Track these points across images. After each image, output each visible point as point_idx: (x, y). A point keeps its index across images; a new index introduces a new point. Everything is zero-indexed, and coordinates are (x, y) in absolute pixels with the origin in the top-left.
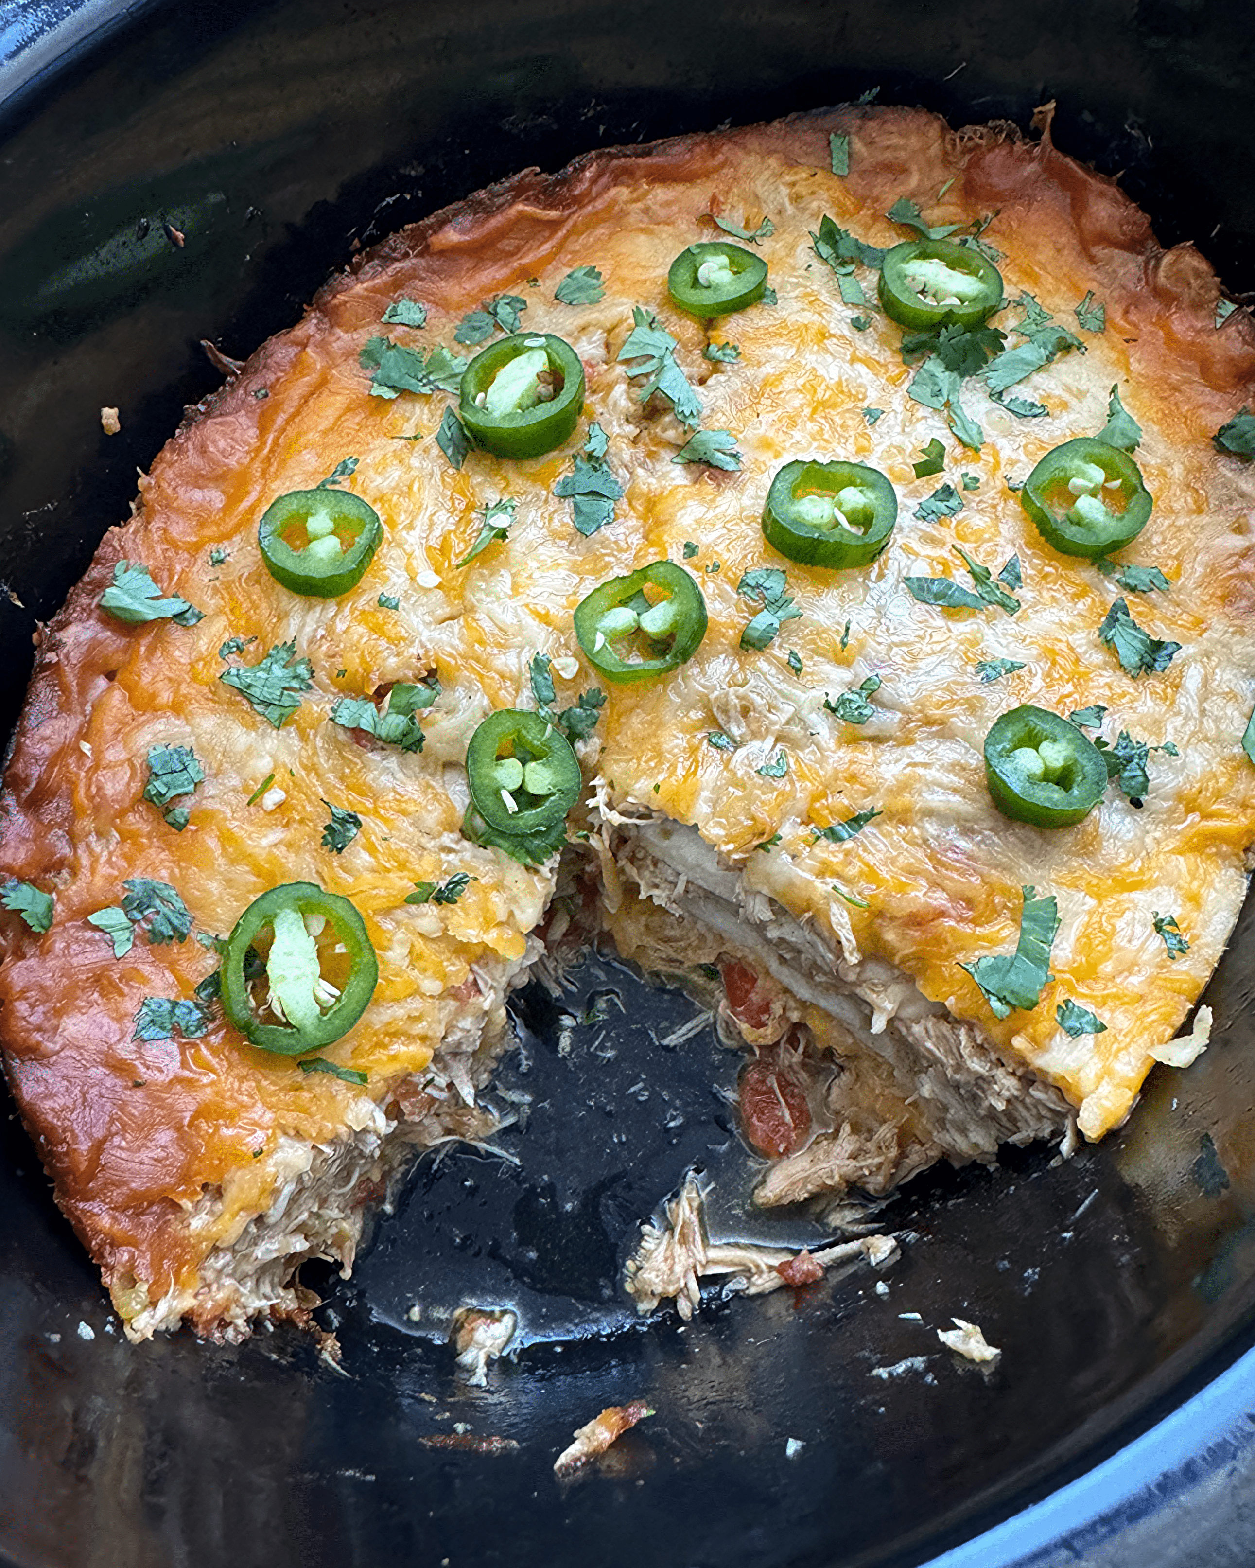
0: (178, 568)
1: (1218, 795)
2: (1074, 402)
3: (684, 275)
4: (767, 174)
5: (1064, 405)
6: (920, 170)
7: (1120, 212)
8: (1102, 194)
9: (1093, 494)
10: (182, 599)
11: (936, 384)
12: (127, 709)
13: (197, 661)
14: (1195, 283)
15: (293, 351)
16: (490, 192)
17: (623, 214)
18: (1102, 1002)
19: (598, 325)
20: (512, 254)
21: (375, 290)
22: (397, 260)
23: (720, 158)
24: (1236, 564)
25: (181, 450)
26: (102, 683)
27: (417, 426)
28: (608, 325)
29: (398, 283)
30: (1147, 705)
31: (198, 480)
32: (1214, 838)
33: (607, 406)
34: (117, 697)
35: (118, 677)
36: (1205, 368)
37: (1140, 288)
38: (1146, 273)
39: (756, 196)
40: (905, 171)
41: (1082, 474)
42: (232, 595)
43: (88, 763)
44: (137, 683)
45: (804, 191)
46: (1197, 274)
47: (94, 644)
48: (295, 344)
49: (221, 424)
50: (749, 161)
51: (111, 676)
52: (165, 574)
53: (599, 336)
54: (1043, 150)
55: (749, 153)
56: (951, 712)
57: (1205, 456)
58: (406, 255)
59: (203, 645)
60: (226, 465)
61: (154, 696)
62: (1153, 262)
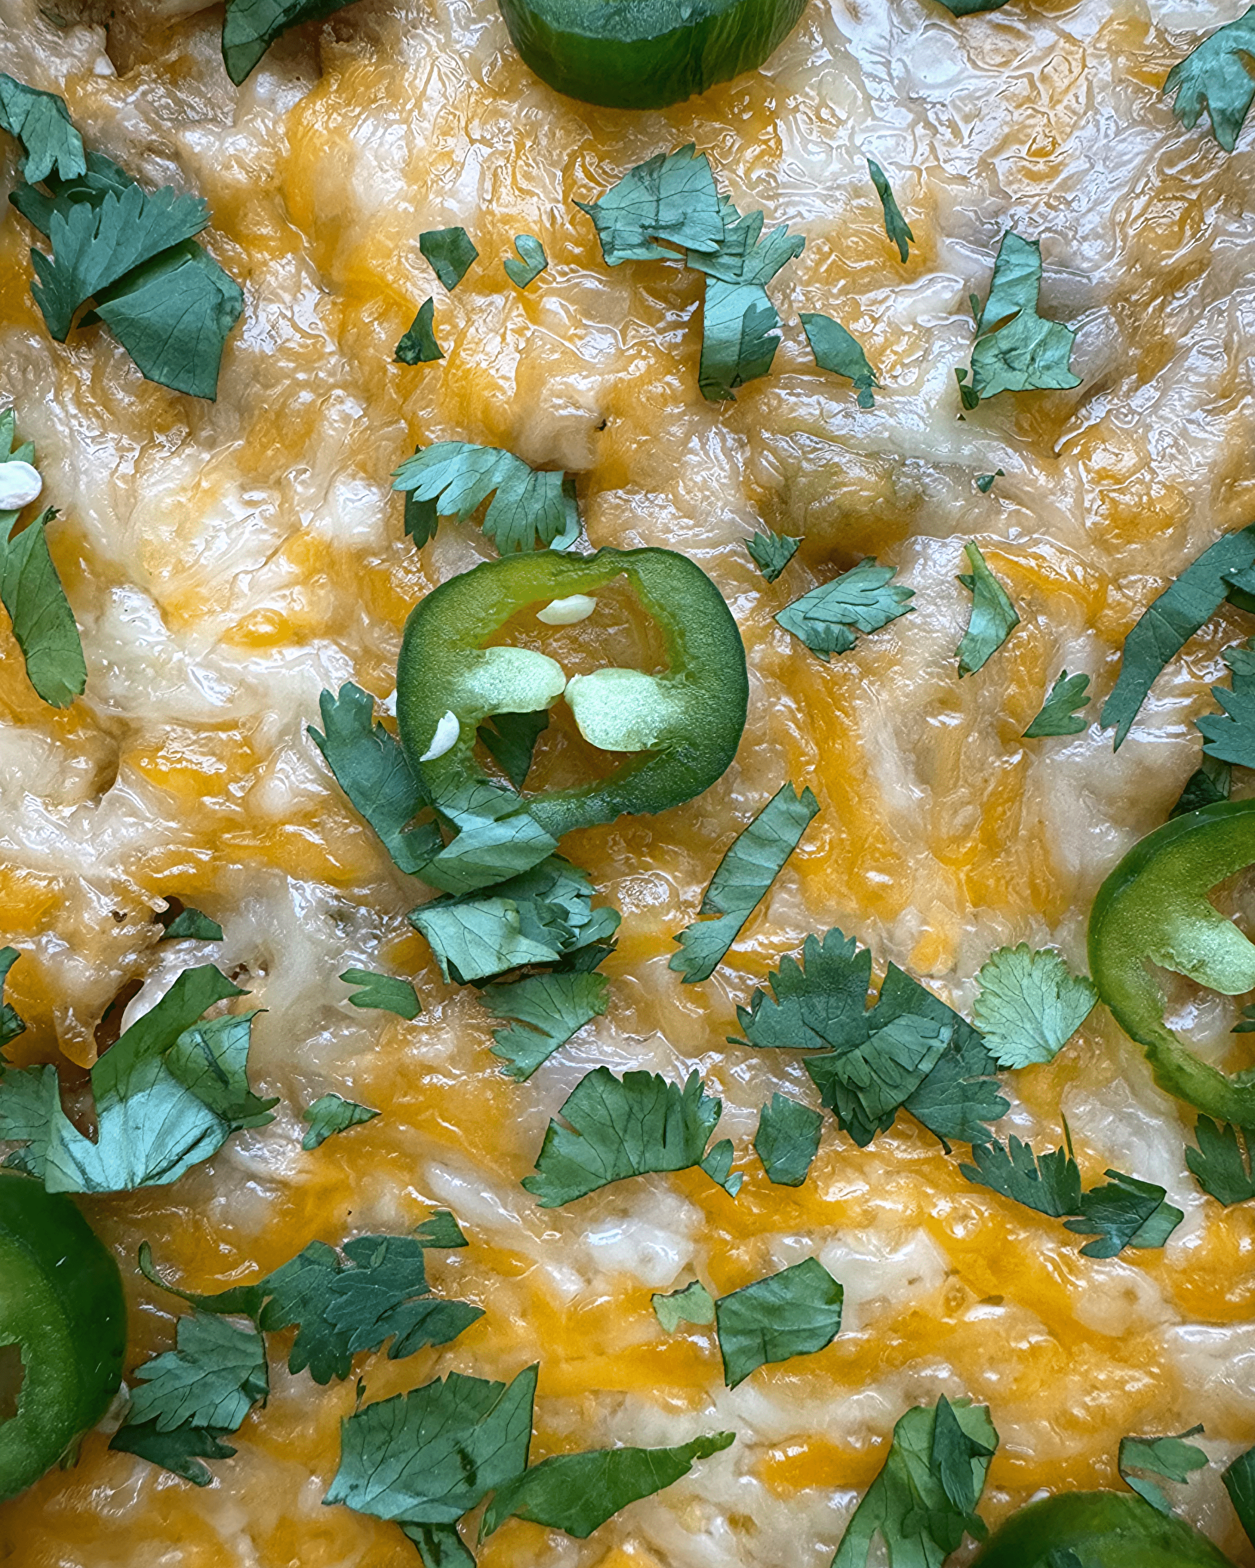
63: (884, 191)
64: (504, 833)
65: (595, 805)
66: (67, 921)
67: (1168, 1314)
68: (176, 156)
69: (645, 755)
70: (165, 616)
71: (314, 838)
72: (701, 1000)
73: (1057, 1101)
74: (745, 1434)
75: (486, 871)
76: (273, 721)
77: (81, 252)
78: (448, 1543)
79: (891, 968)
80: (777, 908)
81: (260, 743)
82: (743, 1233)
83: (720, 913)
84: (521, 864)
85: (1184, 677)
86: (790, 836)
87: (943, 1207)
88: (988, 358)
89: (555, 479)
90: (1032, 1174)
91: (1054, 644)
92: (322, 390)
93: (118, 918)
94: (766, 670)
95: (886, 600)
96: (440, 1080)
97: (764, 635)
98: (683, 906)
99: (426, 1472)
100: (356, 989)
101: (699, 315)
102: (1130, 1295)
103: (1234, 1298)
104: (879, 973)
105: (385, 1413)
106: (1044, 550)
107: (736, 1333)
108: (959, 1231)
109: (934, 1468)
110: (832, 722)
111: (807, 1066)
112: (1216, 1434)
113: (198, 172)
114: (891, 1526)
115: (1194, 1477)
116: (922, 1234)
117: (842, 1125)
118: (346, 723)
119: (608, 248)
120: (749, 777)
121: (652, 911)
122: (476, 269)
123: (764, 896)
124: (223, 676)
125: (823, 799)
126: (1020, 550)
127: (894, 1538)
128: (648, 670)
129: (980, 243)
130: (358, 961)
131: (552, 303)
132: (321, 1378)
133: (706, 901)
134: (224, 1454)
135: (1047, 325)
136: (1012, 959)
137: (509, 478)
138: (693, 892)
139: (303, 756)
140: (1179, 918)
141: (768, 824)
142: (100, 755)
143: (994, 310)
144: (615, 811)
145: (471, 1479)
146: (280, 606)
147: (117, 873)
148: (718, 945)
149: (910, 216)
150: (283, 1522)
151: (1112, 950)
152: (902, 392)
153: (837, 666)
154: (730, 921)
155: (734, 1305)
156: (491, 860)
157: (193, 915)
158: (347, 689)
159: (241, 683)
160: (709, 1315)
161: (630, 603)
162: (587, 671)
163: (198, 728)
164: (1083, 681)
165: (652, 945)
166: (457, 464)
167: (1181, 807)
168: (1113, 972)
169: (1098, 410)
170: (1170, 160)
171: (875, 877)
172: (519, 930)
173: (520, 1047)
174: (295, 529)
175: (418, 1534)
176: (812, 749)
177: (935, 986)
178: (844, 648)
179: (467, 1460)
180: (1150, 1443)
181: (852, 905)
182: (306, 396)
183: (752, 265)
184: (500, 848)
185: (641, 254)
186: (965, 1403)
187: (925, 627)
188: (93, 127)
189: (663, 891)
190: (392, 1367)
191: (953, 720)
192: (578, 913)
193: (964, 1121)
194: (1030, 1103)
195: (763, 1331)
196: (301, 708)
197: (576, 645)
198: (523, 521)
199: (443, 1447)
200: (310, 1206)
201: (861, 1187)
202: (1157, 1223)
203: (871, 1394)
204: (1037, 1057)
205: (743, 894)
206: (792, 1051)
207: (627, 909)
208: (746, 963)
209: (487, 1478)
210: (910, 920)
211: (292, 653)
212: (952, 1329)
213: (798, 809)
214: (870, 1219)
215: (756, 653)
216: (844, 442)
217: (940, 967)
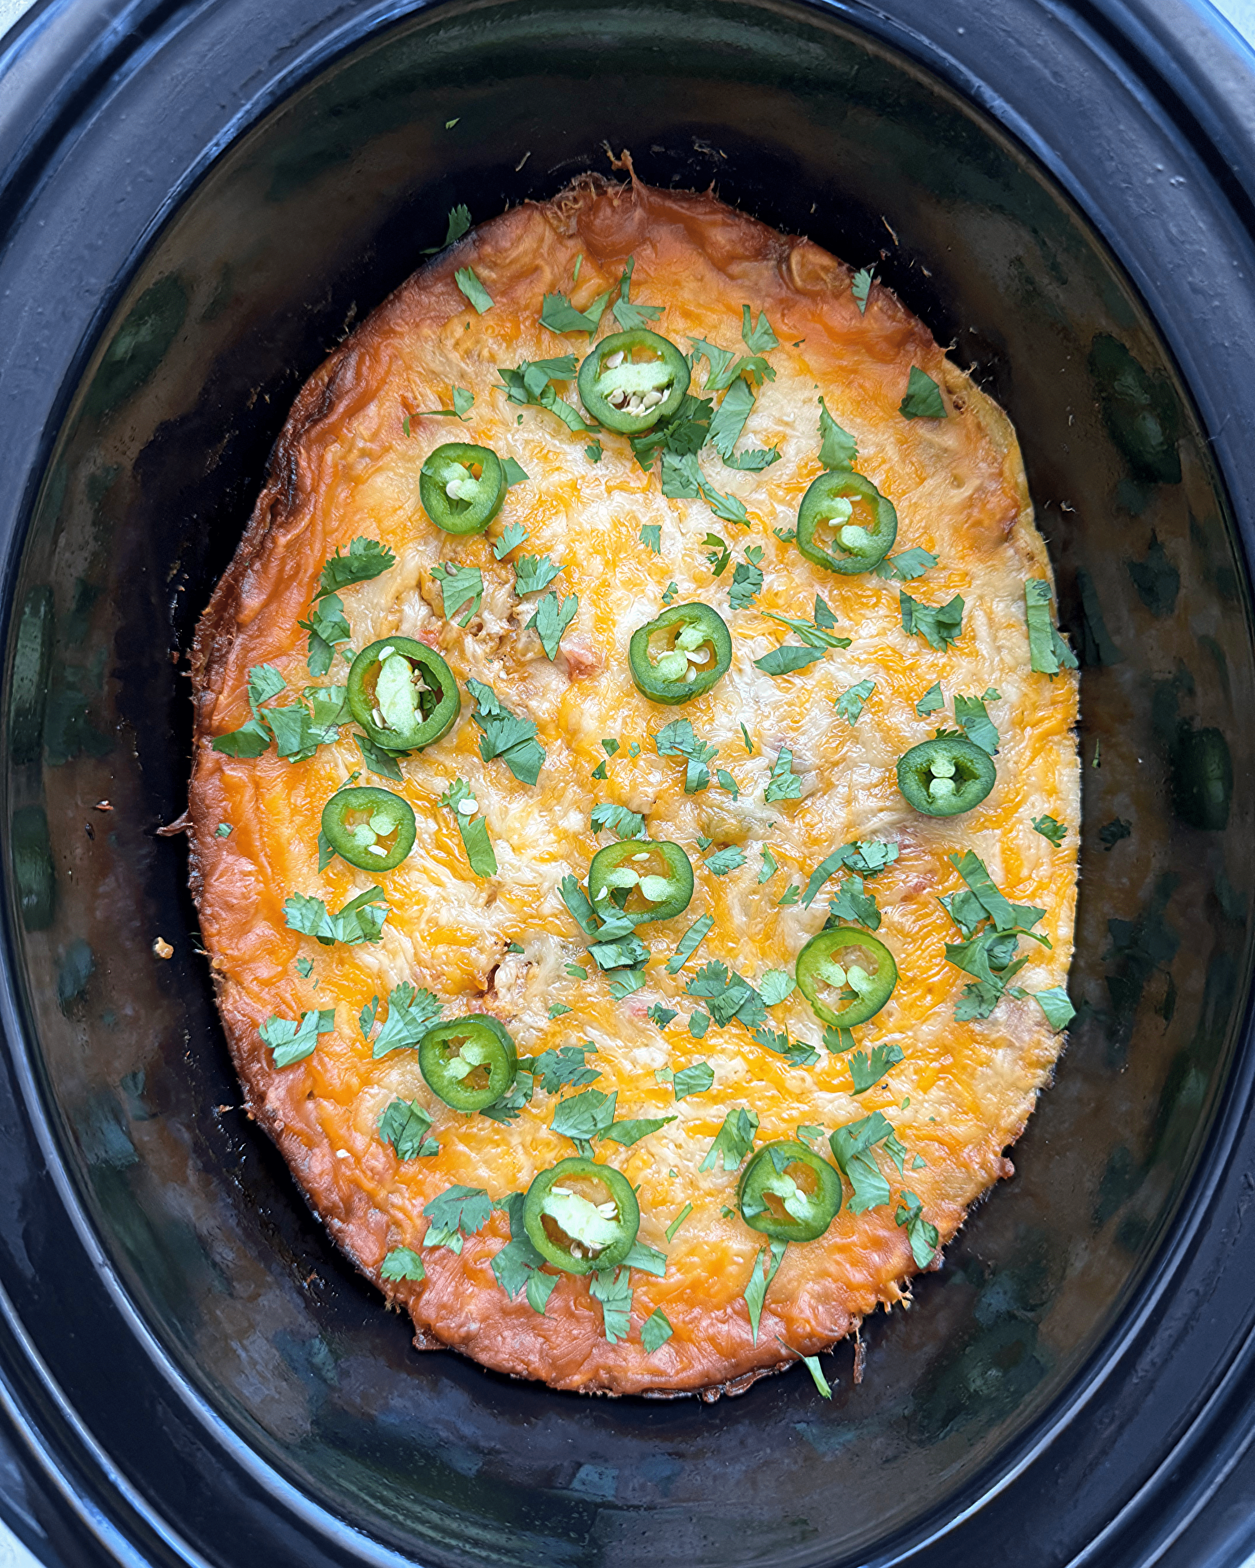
0: (288, 996)
1: (1035, 707)
2: (789, 431)
3: (439, 505)
4: (429, 346)
5: (784, 438)
6: (548, 263)
7: (734, 234)
8: (714, 224)
9: (849, 523)
10: (309, 1013)
11: (682, 476)
12: (341, 1110)
13: (353, 1044)
14: (828, 278)
15: (216, 781)
16: (247, 539)
17: (348, 468)
18: (1033, 896)
19: (407, 588)
20: (297, 573)
21: (233, 689)
22: (228, 652)
23: (385, 357)
24: (969, 516)
25: (215, 917)
26: (310, 1105)
27: (346, 767)
28: (414, 583)
29: (242, 668)
30: (964, 665)
31: (243, 929)
32: (1046, 736)
33: (468, 661)
34: (328, 1106)
35: (315, 1092)
36: (870, 350)
37: (784, 293)
38: (782, 277)
39: (433, 372)
40: (537, 269)
41: (832, 509)
42: (335, 984)
43: (352, 1160)
44: (333, 1090)
45: (469, 344)
46: (825, 269)
47: (290, 1090)
48: (212, 773)
49: (221, 876)
50: (406, 343)
51: (311, 1096)
52: (283, 1007)
53: (415, 597)
54: (639, 194)
55: (402, 335)
56: (844, 751)
57: (904, 424)
58: (231, 643)
59: (347, 1031)
60: (252, 903)
61: (349, 1087)
62: (784, 267)
63: (745, 733)
64: (619, 923)
65: (646, 917)
66: (480, 944)
67: (815, 1088)
68: (527, 707)
69: (662, 903)
70: (513, 849)
71: (558, 922)
72: (674, 980)
73: (783, 1019)
74: (681, 1118)
75: (614, 934)
76: (546, 885)
77: (496, 737)
78: (587, 1146)
79: (734, 973)
80: (700, 952)
81: (542, 892)
82: (684, 1054)
83: (682, 953)
84: (624, 933)
85: (828, 889)
86: (705, 931)
87: (746, 1049)
88: (774, 787)
89: (640, 816)
90: (774, 1040)
91: (790, 876)
92: (567, 783)
93: (496, 944)
94: (700, 878)
95: (738, 858)
96: (592, 999)
97: (700, 868)
98: (670, 950)
99: (581, 1123)
100: (568, 969)
101: (686, 768)
102: (803, 1080)
103: (835, 1082)
104: (730, 974)
105: (570, 1103)
106: (787, 846)
107: (679, 1084)
108: (751, 1057)
109: (739, 1129)
110: (720, 896)
111: (707, 1002)
112: (829, 1127)
113: (534, 714)
114: (725, 1148)
115: (820, 1138)
116: (739, 1058)
117: (717, 1021)
118: (569, 886)
119: (660, 749)
120: (694, 911)
121: (661, 951)
122: (619, 751)
123: (696, 949)
124: (532, 870)
125: (716, 919)
126: (780, 846)
127: (726, 1151)
128: (665, 877)
129: (775, 749)
130: (570, 961)
131: (642, 763)
132: (550, 1092)
133: (678, 949)
134: (517, 1116)
135: (793, 776)
136: (773, 973)
137: (626, 815)
138: (674, 946)
139: (556, 896)
140: (822, 962)
141: (698, 926)
142: (490, 892)
143: (778, 771)
144: (652, 919)
145: (595, 1125)
146: (551, 850)
147: (496, 930)
148: (681, 963)
149: (754, 740)
150: (533, 1140)
151: (802, 970)
152: (747, 796)
153: (722, 878)
154: (685, 956)
155: (679, 1075)
156: (616, 931)
157: (515, 945)
158: (570, 876)
159: (537, 872)
160: (672, 1079)
161: (659, 855)
162: (646, 876)
163: (523, 886)
164: (798, 888)
165: (660, 962)
166: (610, 811)
167: (825, 928)
168: (801, 978)
169: (809, 802)
170: (835, 727)
171: (731, 945)
172: (620, 955)
173: (618, 991)
174: (556, 825)
175: (577, 1142)
176: (713, 904)
177: (748, 980)
178: (725, 873)
179: (594, 1119)
180: (807, 1127)
181: (723, 953)
182: (562, 784)
183: (703, 757)
184: (618, 928)
185: (669, 752)
186: (750, 1111)
187: (749, 869)
188: (502, 697)
189: (665, 945)
190: (572, 1089)
191: (756, 897)
192: (639, 951)
193: (753, 1021)
194: (775, 1018)
195: (688, 1084)
196: (556, 882)
197: (642, 867)
198: (628, 830)
199: (587, 1115)
200: (549, 1038)
201: (721, 1040)
202: (813, 1058)
203: (721, 1107)
204: (778, 1002)
205: (690, 947)
206: (702, 997)
207: (653, 950)
208: (690, 970)
209: (600, 1125)
210: (741, 959)
211: (554, 864)
212: (747, 1088)
213: (709, 922)
214: (723, 1051)
215: (697, 873)
216: (728, 811)
217: (750, 974)
